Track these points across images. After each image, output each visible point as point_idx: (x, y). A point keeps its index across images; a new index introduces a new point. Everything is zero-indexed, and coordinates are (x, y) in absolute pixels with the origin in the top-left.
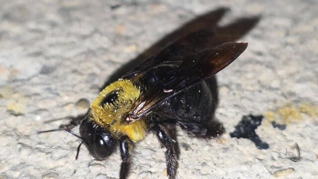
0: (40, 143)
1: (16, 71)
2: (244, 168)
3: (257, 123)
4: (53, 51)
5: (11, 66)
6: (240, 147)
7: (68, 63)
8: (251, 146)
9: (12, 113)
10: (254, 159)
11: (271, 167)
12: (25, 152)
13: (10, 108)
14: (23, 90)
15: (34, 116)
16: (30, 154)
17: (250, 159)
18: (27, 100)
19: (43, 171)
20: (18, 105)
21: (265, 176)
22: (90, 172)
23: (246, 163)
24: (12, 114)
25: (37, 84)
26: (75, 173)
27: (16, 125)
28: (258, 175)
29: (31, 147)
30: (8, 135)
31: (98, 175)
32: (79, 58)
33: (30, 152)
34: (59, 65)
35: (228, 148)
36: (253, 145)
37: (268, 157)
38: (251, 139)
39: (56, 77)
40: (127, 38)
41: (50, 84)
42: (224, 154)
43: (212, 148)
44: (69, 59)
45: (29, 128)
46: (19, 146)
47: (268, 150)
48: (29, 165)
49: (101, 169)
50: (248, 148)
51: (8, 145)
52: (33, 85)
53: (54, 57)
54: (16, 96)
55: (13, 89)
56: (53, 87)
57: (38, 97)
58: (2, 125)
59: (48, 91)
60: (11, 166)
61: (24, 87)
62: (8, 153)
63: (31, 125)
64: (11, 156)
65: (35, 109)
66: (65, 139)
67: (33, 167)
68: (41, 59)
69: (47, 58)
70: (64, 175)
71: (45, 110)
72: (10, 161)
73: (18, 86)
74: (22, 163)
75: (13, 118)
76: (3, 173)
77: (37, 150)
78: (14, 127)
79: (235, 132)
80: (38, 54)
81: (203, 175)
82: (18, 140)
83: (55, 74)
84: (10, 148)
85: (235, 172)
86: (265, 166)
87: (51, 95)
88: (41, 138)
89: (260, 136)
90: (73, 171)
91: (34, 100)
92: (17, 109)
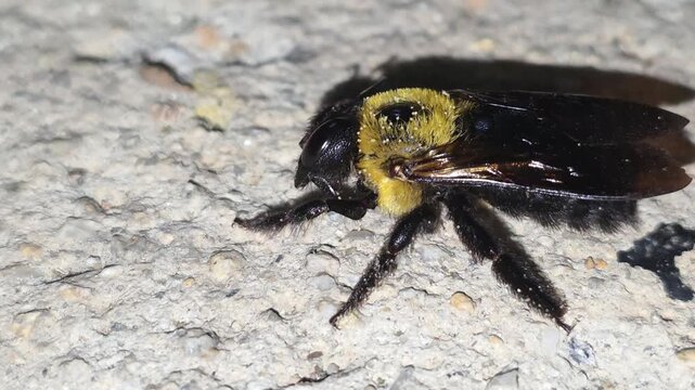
0: (234, 191)
1: (243, 47)
2: (624, 327)
3: (686, 244)
4: (326, 22)
5: (236, 36)
6: (630, 285)
7: (346, 49)
8: (655, 287)
9: (203, 123)
10: (652, 315)
11: (682, 338)
12: (198, 201)
13: (201, 113)
14: (238, 84)
15: (240, 137)
16: (205, 207)
17: (645, 313)
18: (238, 105)
19: (220, 245)
20: (220, 111)
21: (662, 354)
22: (306, 264)
23: (631, 319)
24: (203, 126)
25: (269, 79)
26: (278, 261)
27: (202, 148)
28: (649, 348)
29: (211, 195)
30: (176, 163)
31: (320, 274)
32: (370, 45)
33: (207, 203)
34: (326, 49)
35: (603, 280)
36: (661, 285)
37: (683, 318)
38: (658, 274)
39: (311, 72)
40: (483, 23)
41: (293, 83)
42: (591, 292)
43: (570, 273)
44: (350, 43)
45: (224, 158)
46: (190, 187)
47: (690, 303)
48: (195, 228)
49: (330, 265)
50: (645, 290)
51: (170, 182)
52: (261, 78)
53: (324, 32)
54: (221, 92)
55: (221, 79)
56: (298, 89)
57: (262, 104)
58: (175, 142)
59: (285, 95)
60: (162, 222)
61: (243, 79)
62: (166, 196)
63: (229, 153)
64: (168, 204)
65: (248, 124)
66: (285, 192)
67: (201, 233)
68: (297, 32)
69: (308, 33)
70: (256, 261)
71: (266, 130)
72: (163, 212)
73: (231, 75)
74: (185, 221)
75: (200, 132)
76: (141, 231)
77: (223, 202)
78: (197, 151)
79: (631, 252)
80: (294, 21)
81: (534, 322)
82: (193, 175)
83: (311, 65)
84: (173, 188)
85: (603, 331)
86: (669, 334)
87: (288, 105)
88: (241, 183)
89: (683, 272)
90: (275, 257)
91: (254, 107)
92: (215, 117)
